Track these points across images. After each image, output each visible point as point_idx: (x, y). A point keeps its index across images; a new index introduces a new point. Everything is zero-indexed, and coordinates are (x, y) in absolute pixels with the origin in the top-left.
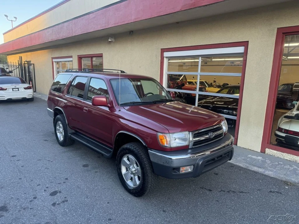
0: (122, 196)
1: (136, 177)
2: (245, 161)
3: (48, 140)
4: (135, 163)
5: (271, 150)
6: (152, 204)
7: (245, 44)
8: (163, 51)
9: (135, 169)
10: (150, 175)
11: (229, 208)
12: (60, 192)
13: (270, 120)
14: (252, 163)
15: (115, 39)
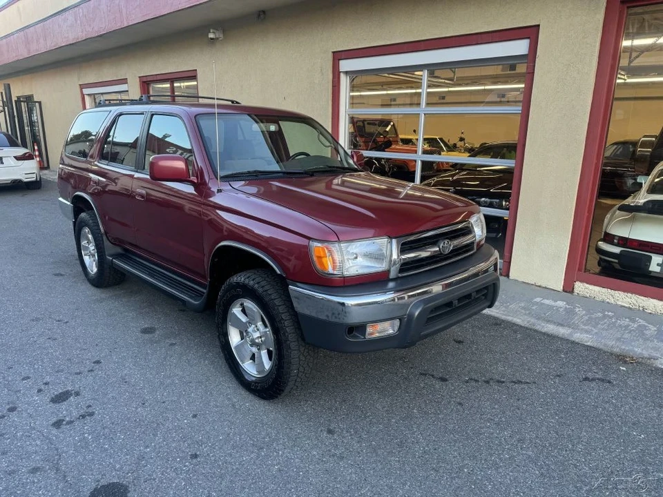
0: (229, 399)
1: (264, 353)
2: (527, 312)
3: (63, 273)
4: (259, 319)
5: (587, 285)
6: (302, 415)
7: (531, 33)
8: (338, 56)
9: (260, 332)
10: (293, 345)
11: (489, 420)
12: (77, 394)
13: (586, 214)
14: (543, 315)
15: (224, 32)
